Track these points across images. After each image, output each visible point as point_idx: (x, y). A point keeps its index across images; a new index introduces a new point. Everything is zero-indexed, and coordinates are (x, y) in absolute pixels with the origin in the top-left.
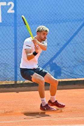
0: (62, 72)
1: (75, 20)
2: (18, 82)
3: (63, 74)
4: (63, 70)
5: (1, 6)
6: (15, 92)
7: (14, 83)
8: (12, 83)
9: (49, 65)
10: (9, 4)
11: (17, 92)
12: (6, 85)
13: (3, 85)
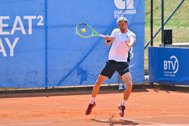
0: (88, 76)
1: (99, 27)
2: (48, 88)
3: (89, 78)
4: (89, 74)
5: (32, 19)
6: (45, 97)
7: (45, 89)
8: (43, 89)
9: (76, 70)
10: (38, 18)
11: (47, 96)
12: (38, 90)
13: (35, 90)
